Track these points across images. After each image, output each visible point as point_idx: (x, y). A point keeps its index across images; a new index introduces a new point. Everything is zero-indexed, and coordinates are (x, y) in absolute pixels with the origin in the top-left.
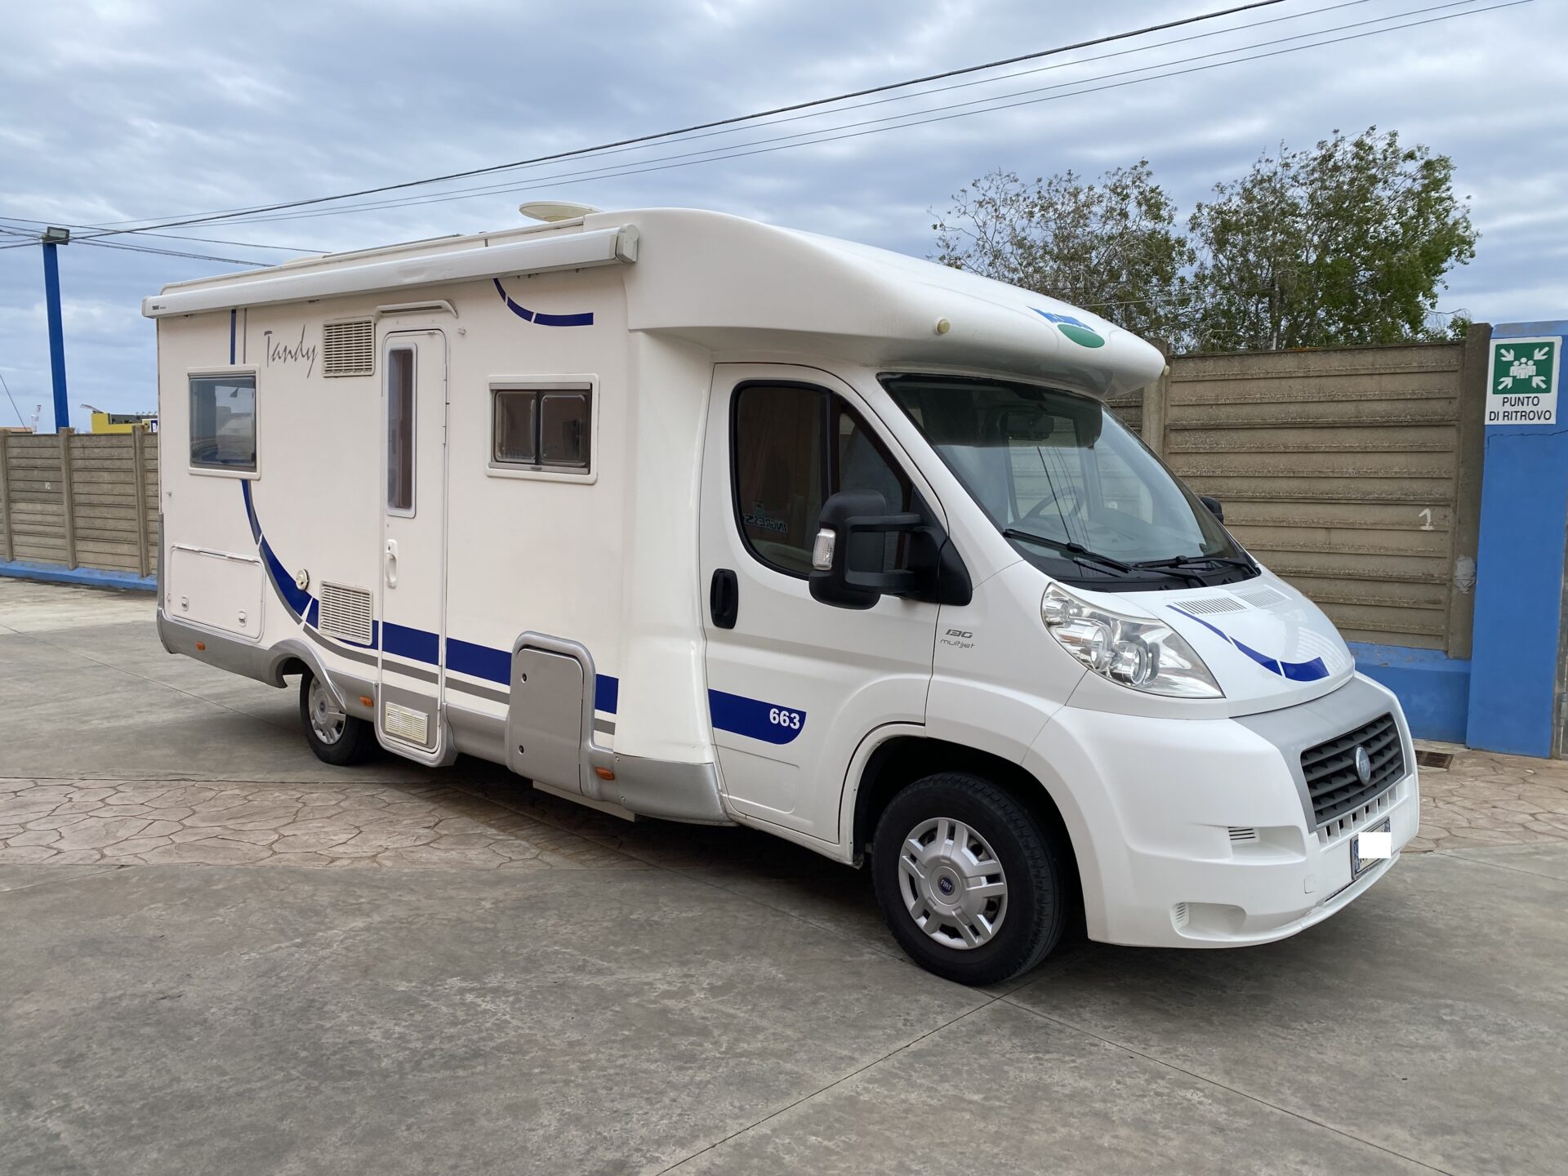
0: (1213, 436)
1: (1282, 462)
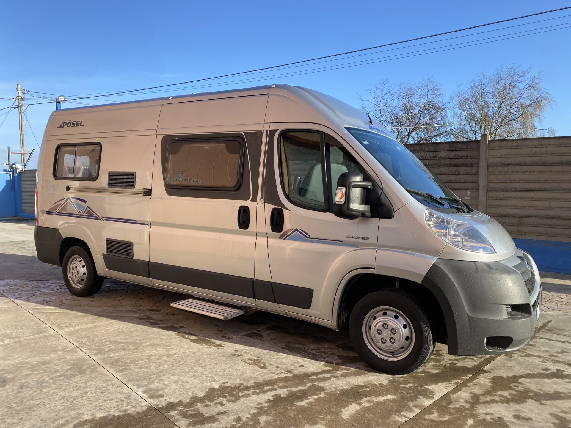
0: (506, 169)
1: (533, 177)
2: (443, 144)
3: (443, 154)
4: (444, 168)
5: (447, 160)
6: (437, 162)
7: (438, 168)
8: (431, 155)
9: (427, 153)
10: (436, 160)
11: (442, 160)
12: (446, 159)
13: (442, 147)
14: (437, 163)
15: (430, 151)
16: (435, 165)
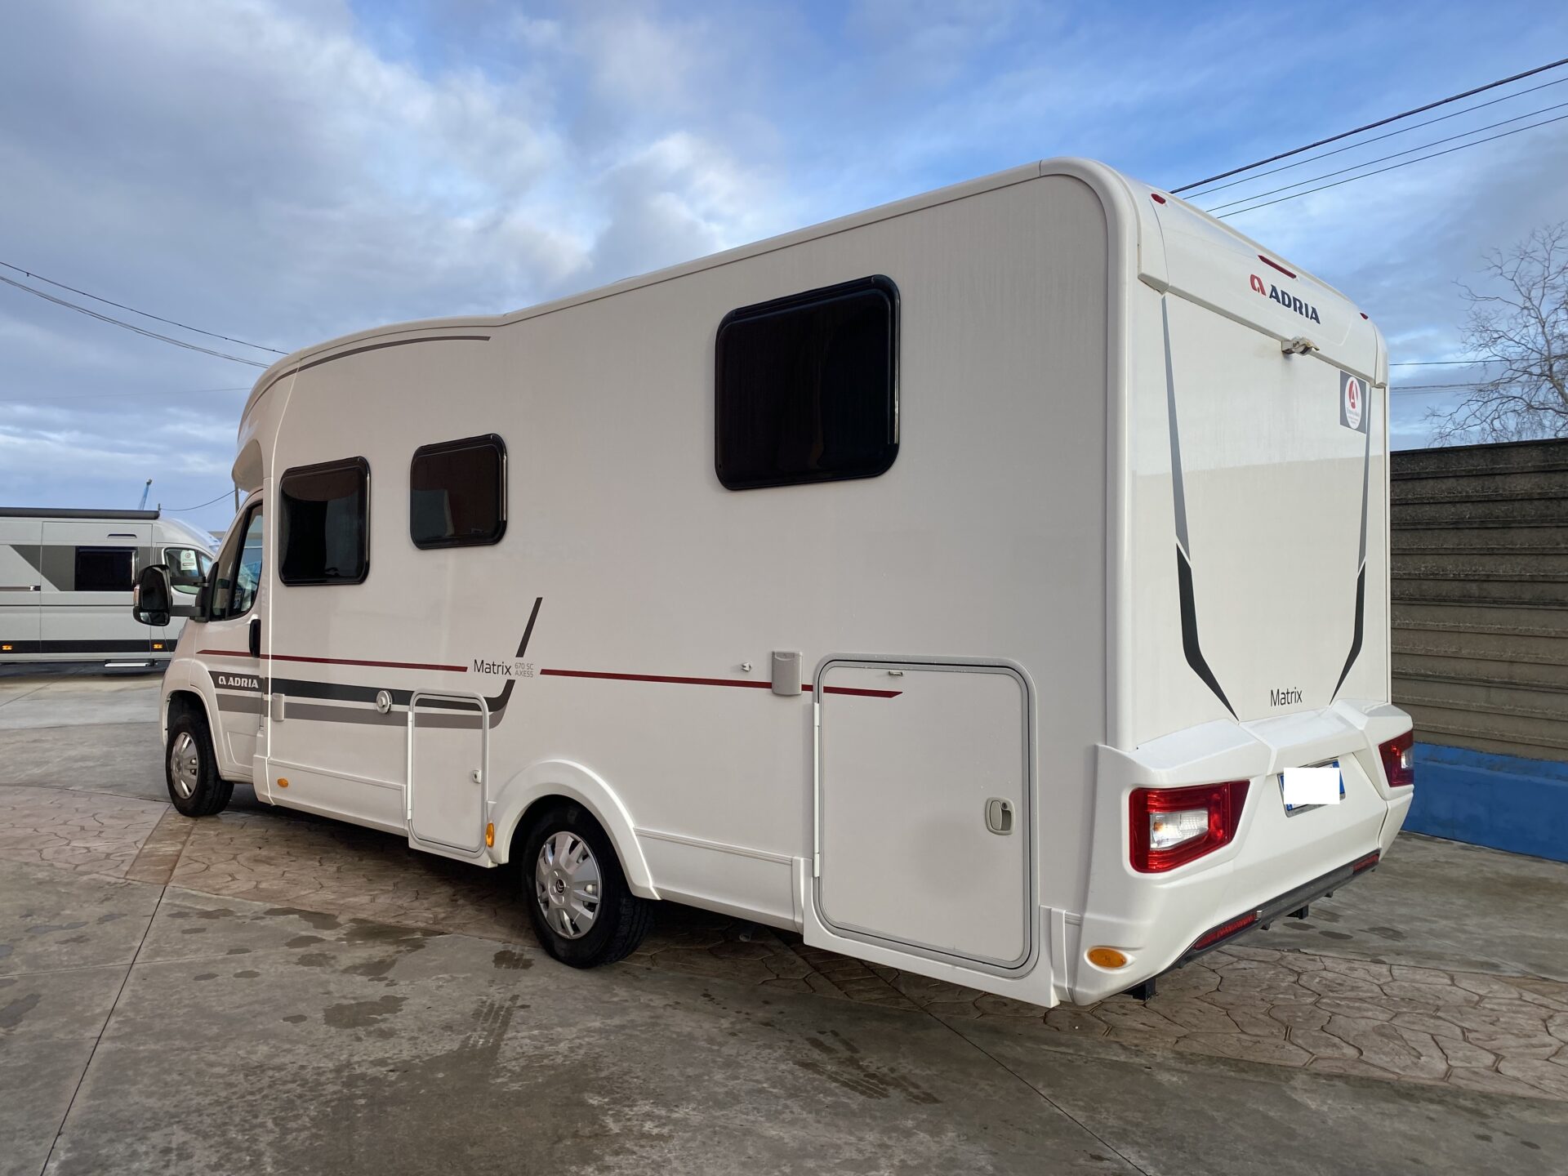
2: (1521, 450)
3: (1522, 485)
4: (1526, 531)
5: (1536, 503)
6: (1500, 510)
7: (1505, 530)
8: (1479, 488)
9: (1464, 482)
10: (1497, 504)
11: (1517, 505)
12: (1531, 499)
13: (1517, 460)
14: (1501, 514)
15: (1474, 473)
16: (1493, 522)
